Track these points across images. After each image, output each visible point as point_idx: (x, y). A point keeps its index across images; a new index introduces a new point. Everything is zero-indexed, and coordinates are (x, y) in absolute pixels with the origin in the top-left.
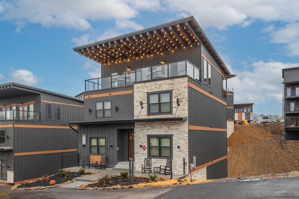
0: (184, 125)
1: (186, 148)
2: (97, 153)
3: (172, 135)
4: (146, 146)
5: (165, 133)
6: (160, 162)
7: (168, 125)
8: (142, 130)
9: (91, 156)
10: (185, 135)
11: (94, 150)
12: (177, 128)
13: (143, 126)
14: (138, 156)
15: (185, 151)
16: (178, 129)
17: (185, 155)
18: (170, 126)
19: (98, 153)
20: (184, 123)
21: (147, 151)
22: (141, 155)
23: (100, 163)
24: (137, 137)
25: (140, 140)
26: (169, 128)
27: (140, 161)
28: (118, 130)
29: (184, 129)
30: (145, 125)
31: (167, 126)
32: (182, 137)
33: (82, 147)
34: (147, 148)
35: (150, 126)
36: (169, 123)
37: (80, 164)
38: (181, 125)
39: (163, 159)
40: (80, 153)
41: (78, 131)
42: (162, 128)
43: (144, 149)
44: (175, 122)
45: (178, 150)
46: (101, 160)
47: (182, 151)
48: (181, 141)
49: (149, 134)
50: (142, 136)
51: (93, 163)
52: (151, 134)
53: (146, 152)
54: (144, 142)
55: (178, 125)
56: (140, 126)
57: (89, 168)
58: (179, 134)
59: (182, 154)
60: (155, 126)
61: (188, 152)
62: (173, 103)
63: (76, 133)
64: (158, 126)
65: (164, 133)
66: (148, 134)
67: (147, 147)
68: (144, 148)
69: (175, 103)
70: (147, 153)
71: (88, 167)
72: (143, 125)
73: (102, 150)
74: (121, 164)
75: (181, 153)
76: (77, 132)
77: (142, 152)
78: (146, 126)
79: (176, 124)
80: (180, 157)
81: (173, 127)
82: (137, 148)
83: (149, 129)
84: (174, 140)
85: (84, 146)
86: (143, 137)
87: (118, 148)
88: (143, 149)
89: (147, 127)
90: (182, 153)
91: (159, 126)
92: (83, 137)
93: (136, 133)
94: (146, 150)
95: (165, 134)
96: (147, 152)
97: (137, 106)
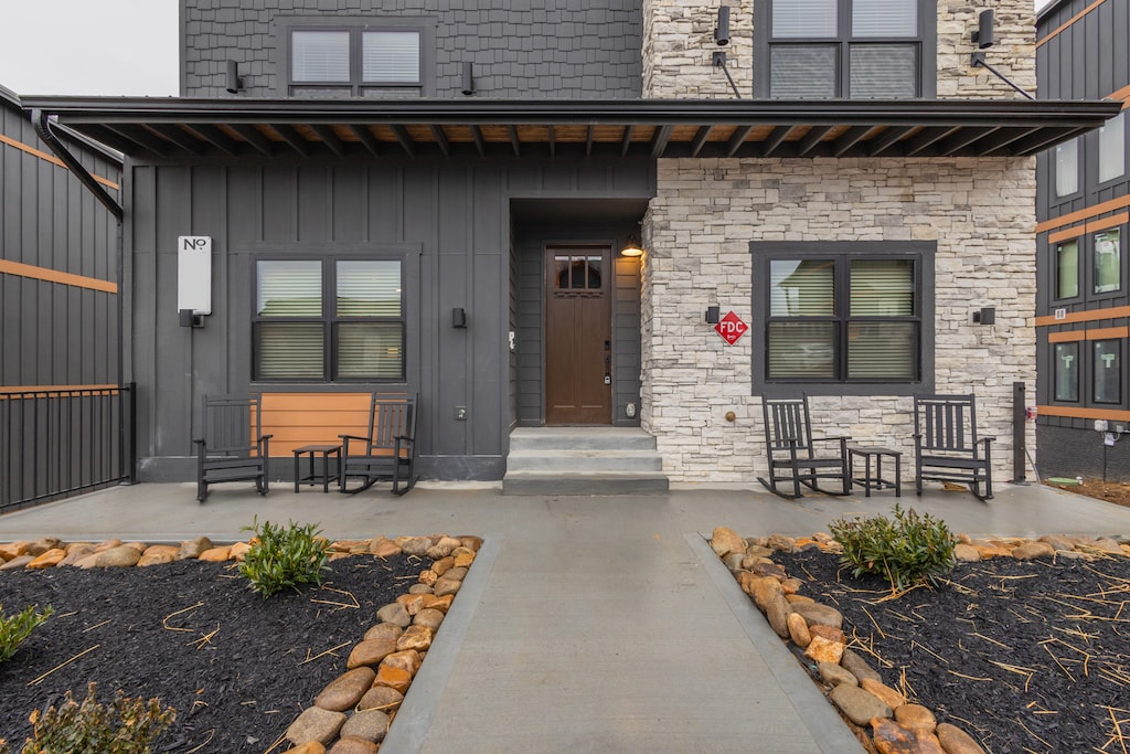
0: (1007, 183)
1: (1022, 323)
2: (320, 373)
3: (932, 246)
4: (747, 319)
5: (880, 230)
6: (845, 414)
7: (906, 182)
8: (714, 210)
9: (268, 401)
10: (1014, 247)
11: (292, 355)
12: (962, 200)
13: (724, 185)
14: (679, 384)
15: (1015, 341)
16: (968, 207)
17: (1016, 368)
18: (918, 187)
19: (332, 374)
20: (1009, 174)
21: (749, 351)
22: (703, 374)
23: (358, 449)
24: (677, 254)
25: (698, 279)
26: (909, 198)
27: (693, 415)
28: (515, 204)
29: (1013, 212)
30: (734, 175)
31: (901, 191)
32: (999, 259)
33: (174, 336)
34: (749, 332)
35: (775, 184)
36: (915, 172)
37: (145, 463)
38: (990, 184)
39: (867, 399)
40: (145, 379)
41: (126, 206)
42: (861, 199)
43: (731, 338)
44: (953, 166)
45: (968, 336)
46: (367, 422)
47: (999, 341)
48: (987, 283)
49: (769, 237)
50: (711, 249)
51: (299, 446)
52: (780, 237)
53: (739, 359)
54: (727, 288)
55: (969, 186)
56: (696, 185)
57: (263, 492)
58: (981, 242)
59: (997, 360)
60: (809, 189)
61: (1032, 350)
62: (941, 48)
63: (113, 219)
64: (833, 189)
65: (874, 234)
66: (757, 236)
67: (749, 325)
68: (732, 327)
69: (951, 43)
70: (749, 359)
71: (251, 485)
72: (720, 175)
73: (372, 355)
74: (538, 443)
75: (985, 353)
76: (119, 213)
77: (708, 358)
78: (743, 184)
79: (955, 179)
80: (983, 383)
81: (938, 198)
82: (672, 329)
83: (768, 207)
84: (944, 277)
85: (194, 321)
86: (723, 258)
87: (512, 335)
88: (725, 334)
89: (748, 193)
90: (993, 353)
91: (839, 188)
92: (185, 255)
93: (666, 228)
94: (746, 340)
95: (880, 238)
96: (753, 356)
97: (678, 47)
